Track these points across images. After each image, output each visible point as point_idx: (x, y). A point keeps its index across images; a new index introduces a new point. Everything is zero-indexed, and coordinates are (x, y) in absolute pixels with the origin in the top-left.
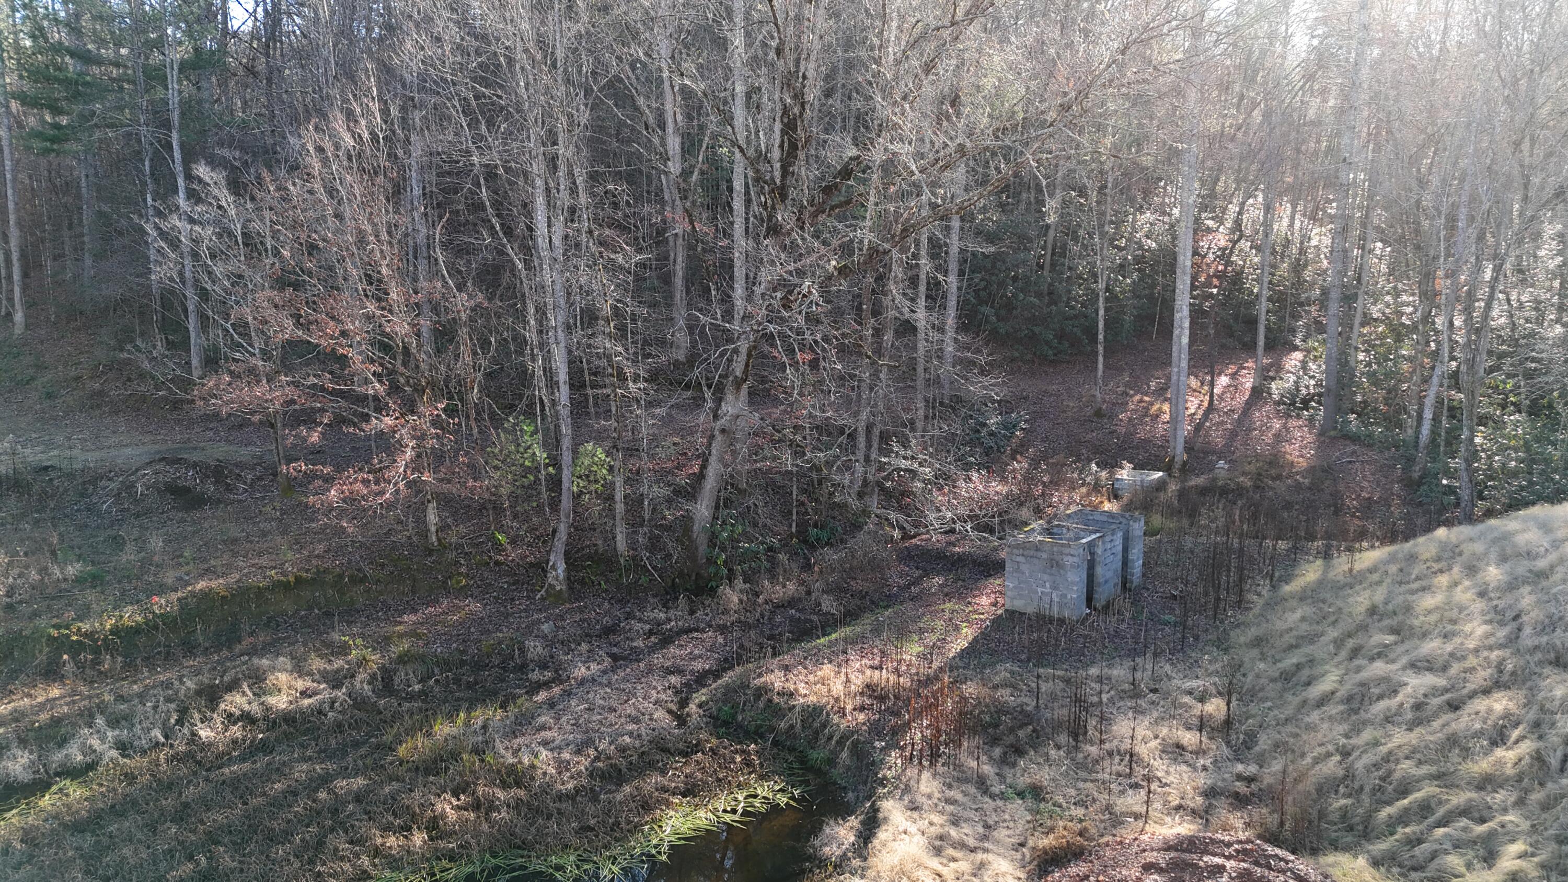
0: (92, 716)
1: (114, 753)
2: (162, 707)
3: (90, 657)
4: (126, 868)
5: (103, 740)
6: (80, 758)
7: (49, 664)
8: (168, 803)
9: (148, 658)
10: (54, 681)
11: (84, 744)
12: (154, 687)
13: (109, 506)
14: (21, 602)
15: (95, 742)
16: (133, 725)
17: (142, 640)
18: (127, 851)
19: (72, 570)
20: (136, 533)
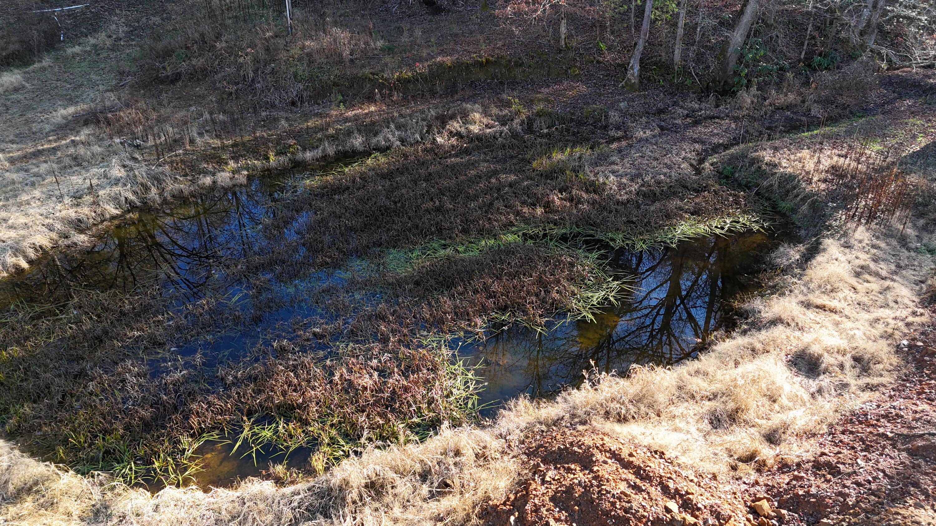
0: (388, 123)
1: (398, 143)
2: (420, 123)
3: (387, 92)
4: (404, 199)
5: (393, 135)
6: (383, 143)
7: (370, 93)
8: (422, 171)
9: (414, 96)
10: (372, 102)
11: (385, 136)
12: (417, 112)
13: (396, 10)
14: (356, 59)
15: (390, 137)
16: (407, 130)
17: (411, 86)
18: (404, 191)
19: (380, 44)
20: (408, 25)
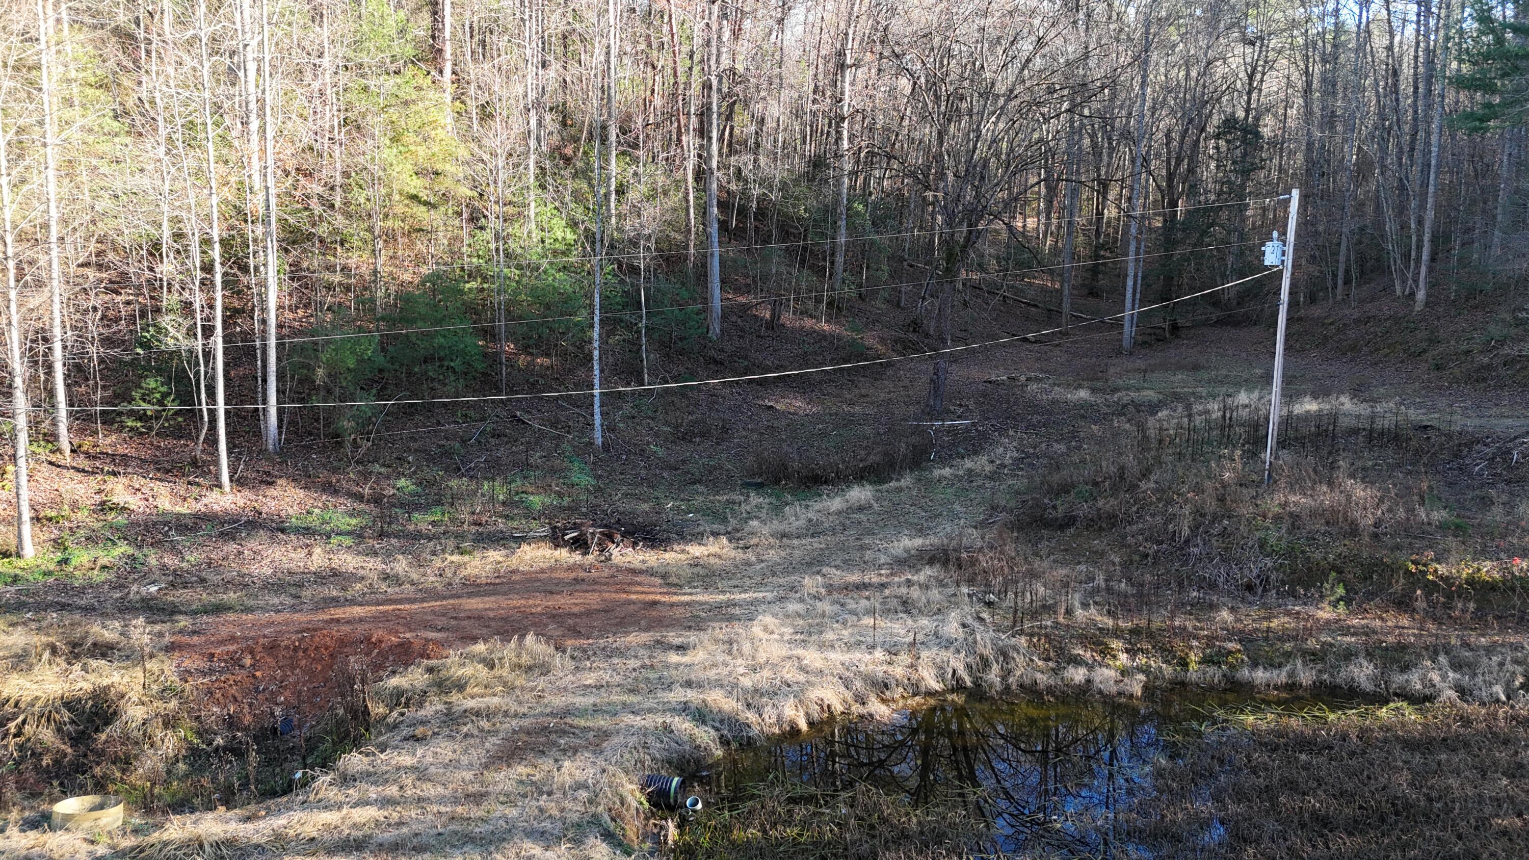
0: (1436, 653)
1: (1453, 695)
2: (1509, 666)
3: (1442, 599)
4: (1450, 796)
5: (1444, 678)
6: (1419, 686)
7: (1403, 596)
8: (1502, 755)
9: (1500, 617)
10: (1406, 612)
11: (1425, 676)
12: (1503, 645)
13: (1482, 469)
14: (1386, 534)
15: (1435, 676)
16: (1475, 674)
17: (1495, 597)
18: (1453, 782)
19: (1439, 515)
20: (1504, 498)
